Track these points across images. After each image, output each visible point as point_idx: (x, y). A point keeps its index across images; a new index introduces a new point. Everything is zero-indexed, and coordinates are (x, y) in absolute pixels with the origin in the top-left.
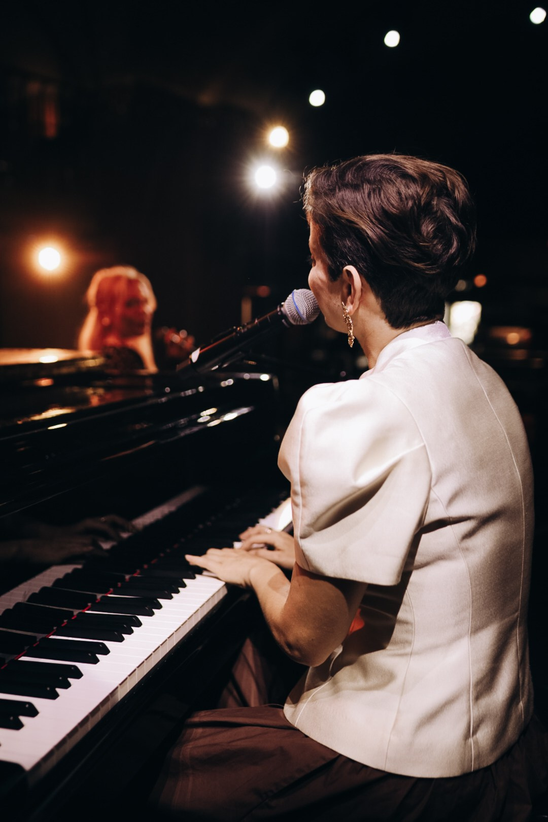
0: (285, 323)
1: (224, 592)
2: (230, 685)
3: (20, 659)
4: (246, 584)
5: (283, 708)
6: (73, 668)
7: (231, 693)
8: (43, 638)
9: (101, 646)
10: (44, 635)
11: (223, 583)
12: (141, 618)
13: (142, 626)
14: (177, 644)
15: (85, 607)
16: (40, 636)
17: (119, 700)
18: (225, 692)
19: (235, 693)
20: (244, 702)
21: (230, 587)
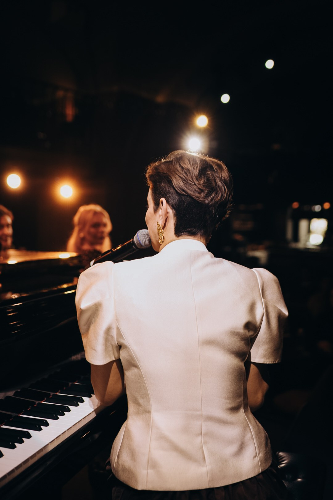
0: (134, 247)
3: (2, 427)
6: (26, 433)
8: (16, 416)
9: (44, 421)
10: (16, 414)
12: (70, 407)
13: (70, 412)
14: (88, 423)
15: (42, 400)
16: (14, 414)
17: (49, 451)
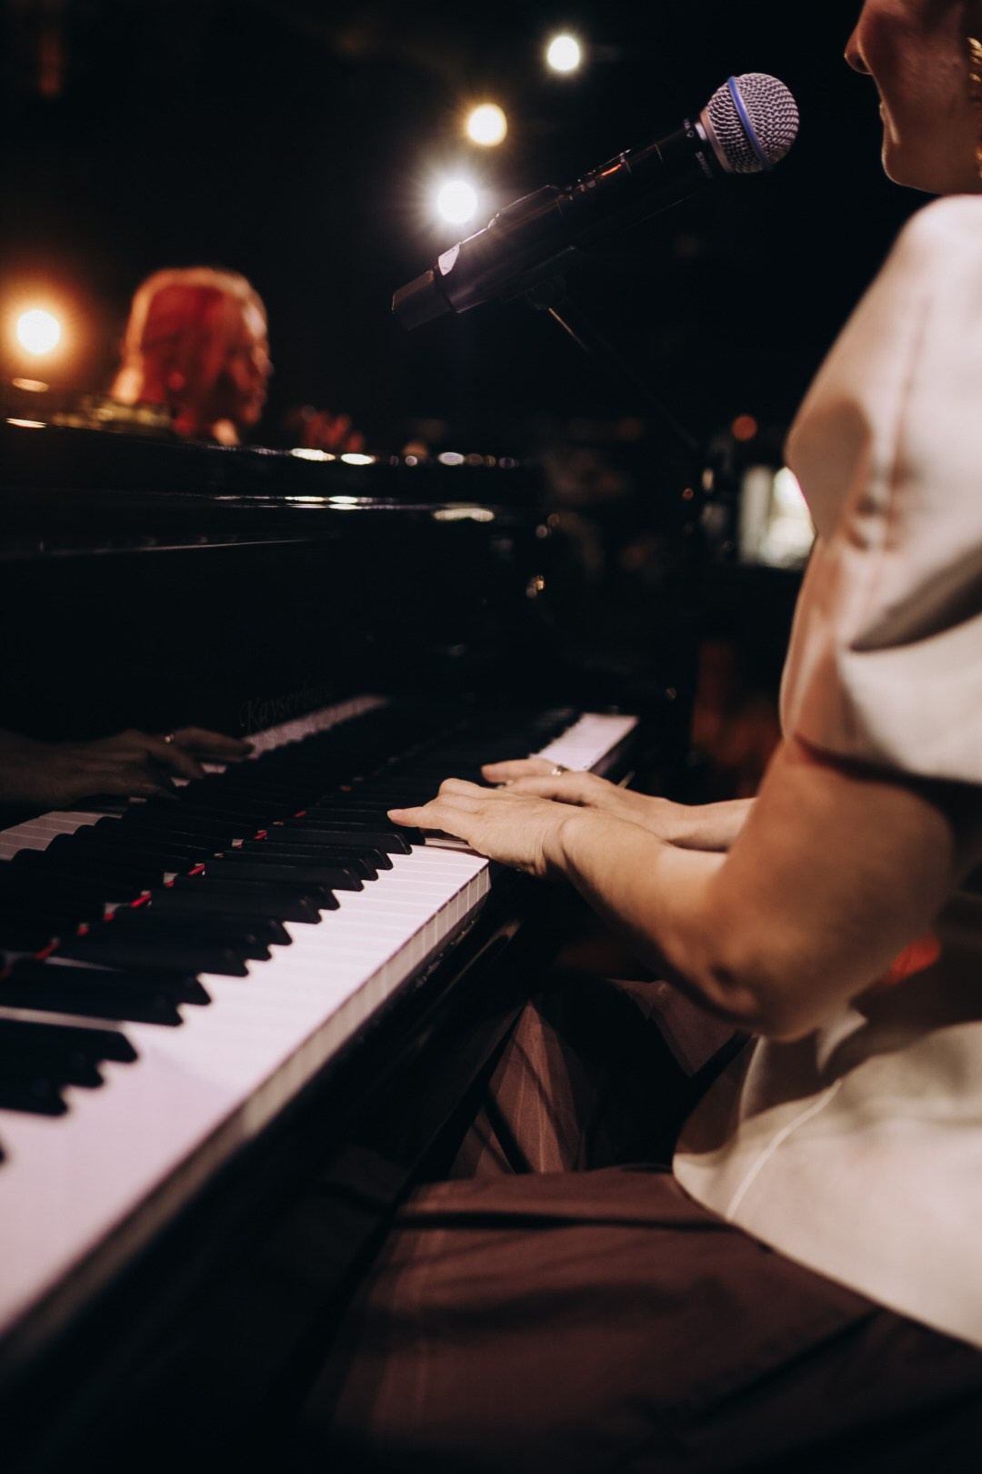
0: (702, 161)
1: (484, 886)
2: (481, 1121)
4: (549, 863)
5: (670, 1171)
7: (484, 1140)
11: (486, 861)
18: (470, 1138)
19: (493, 1139)
20: (517, 1162)
21: (503, 872)
